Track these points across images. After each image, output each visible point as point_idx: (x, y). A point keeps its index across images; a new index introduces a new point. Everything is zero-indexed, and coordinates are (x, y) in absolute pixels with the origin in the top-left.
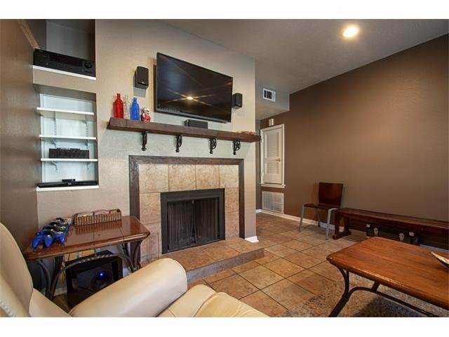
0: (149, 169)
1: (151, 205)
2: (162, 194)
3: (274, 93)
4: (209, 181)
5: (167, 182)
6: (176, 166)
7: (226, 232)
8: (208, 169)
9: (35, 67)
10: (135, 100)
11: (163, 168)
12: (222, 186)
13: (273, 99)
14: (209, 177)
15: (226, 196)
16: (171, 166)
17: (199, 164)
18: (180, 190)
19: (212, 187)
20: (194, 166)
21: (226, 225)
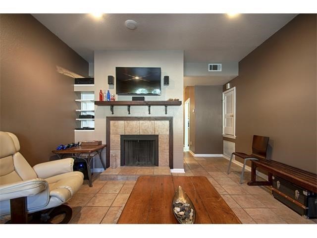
0: (115, 123)
1: (116, 141)
2: (121, 136)
3: (220, 65)
4: (148, 130)
5: (123, 129)
6: (128, 122)
7: (159, 162)
8: (147, 123)
9: (75, 85)
10: (108, 91)
11: (122, 122)
12: (156, 133)
13: (220, 70)
14: (148, 128)
15: (159, 140)
16: (126, 121)
17: (141, 120)
18: (130, 134)
19: (150, 134)
20: (138, 122)
21: (159, 158)
